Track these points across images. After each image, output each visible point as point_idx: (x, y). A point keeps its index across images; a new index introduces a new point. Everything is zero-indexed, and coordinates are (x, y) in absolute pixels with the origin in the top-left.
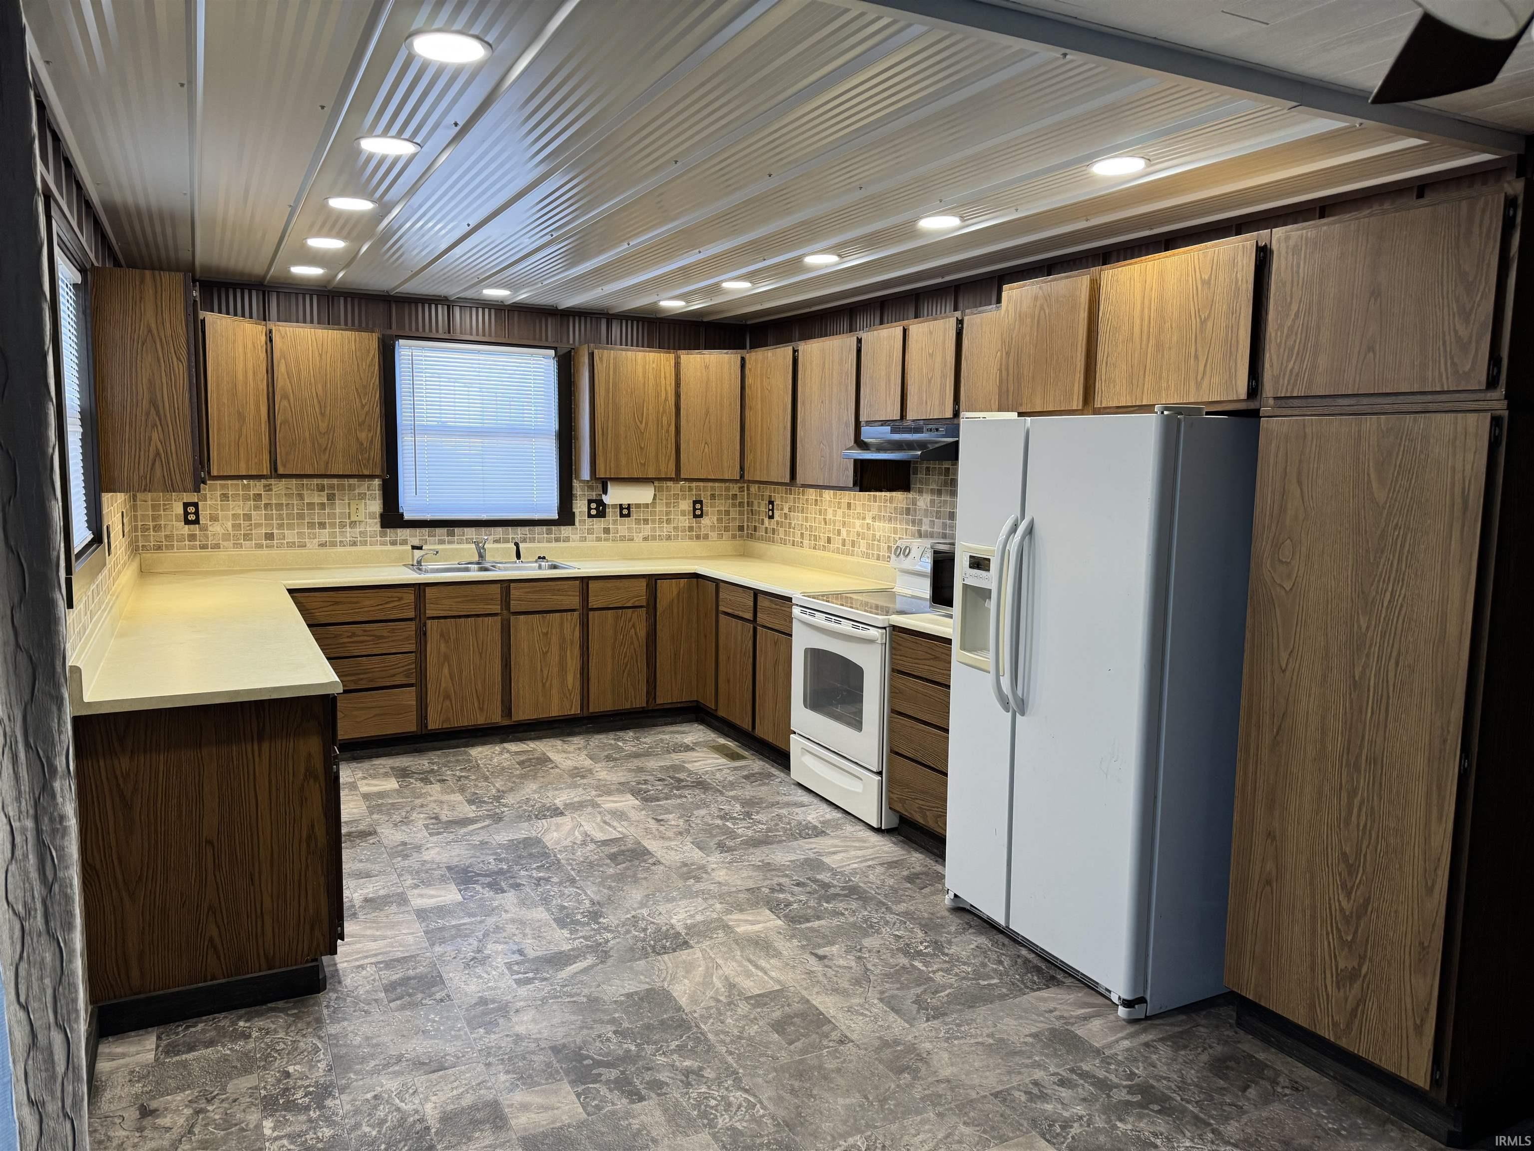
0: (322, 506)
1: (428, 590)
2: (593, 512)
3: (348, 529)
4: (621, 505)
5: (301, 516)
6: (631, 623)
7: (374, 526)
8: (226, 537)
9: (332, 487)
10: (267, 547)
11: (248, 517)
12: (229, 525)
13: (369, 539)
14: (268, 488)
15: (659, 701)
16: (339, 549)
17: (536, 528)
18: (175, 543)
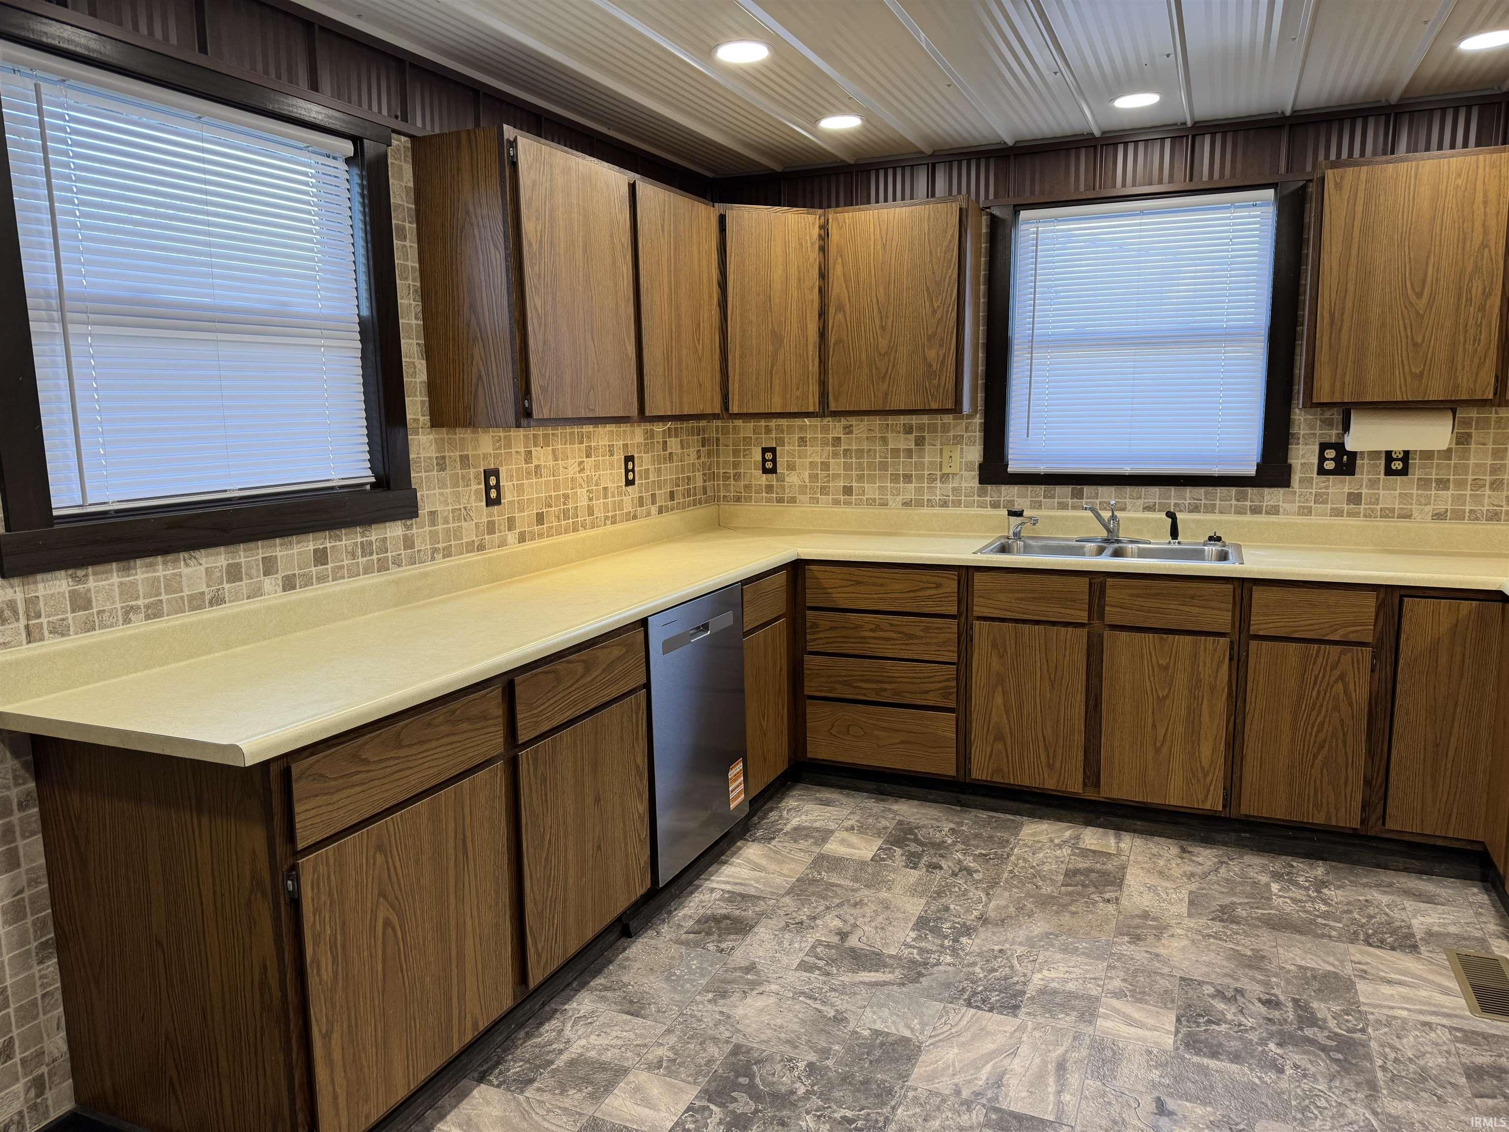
0: (909, 452)
1: (977, 576)
2: (1329, 465)
3: (939, 485)
4: (1388, 454)
5: (884, 466)
6: (1336, 673)
7: (970, 480)
8: (803, 489)
9: (921, 428)
10: (845, 503)
11: (826, 466)
12: (806, 475)
13: (963, 498)
14: (848, 430)
15: (1390, 825)
16: (925, 510)
17: (1219, 489)
18: (753, 494)
